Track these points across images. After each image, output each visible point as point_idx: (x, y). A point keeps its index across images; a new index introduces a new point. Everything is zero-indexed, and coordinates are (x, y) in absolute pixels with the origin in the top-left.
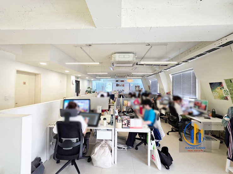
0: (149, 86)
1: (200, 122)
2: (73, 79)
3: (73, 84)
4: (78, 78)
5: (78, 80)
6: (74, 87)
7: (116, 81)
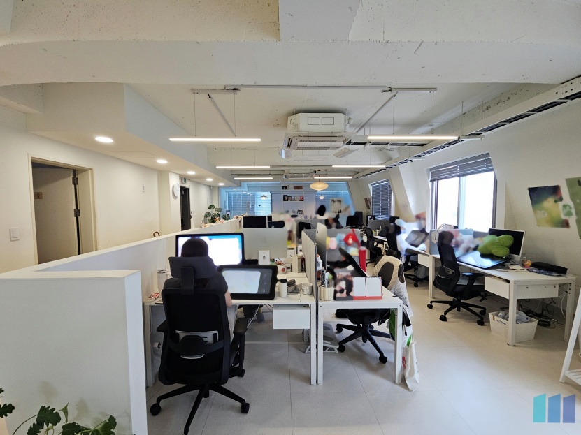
0: (366, 199)
1: (508, 281)
2: (175, 182)
3: (174, 196)
4: (185, 180)
5: (186, 185)
6: (176, 203)
7: (283, 188)
